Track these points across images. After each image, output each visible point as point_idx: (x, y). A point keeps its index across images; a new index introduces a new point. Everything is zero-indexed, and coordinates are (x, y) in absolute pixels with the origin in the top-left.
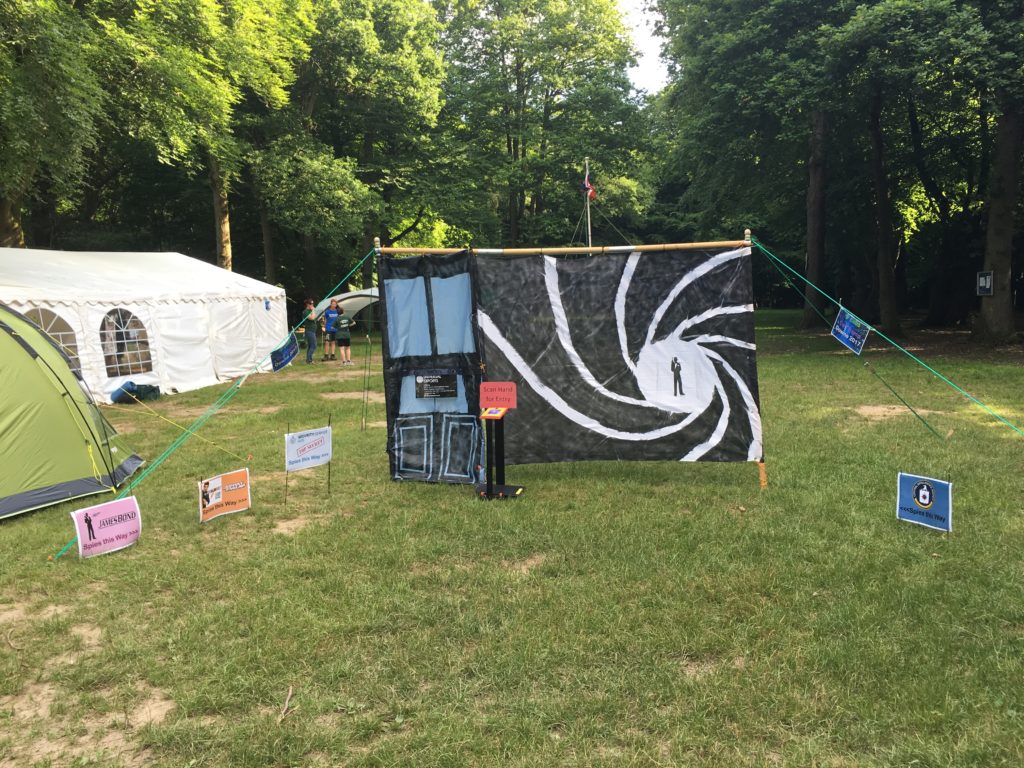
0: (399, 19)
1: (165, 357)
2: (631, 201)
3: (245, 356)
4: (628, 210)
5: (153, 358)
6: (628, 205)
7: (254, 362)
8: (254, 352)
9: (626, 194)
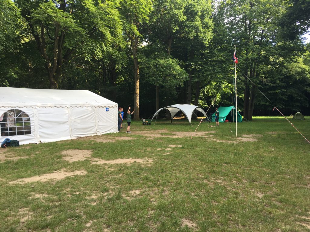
0: (195, 9)
1: (40, 128)
2: (306, 74)
3: (91, 129)
4: (304, 77)
5: (31, 129)
6: (305, 75)
7: (96, 131)
8: (96, 127)
9: (304, 71)
